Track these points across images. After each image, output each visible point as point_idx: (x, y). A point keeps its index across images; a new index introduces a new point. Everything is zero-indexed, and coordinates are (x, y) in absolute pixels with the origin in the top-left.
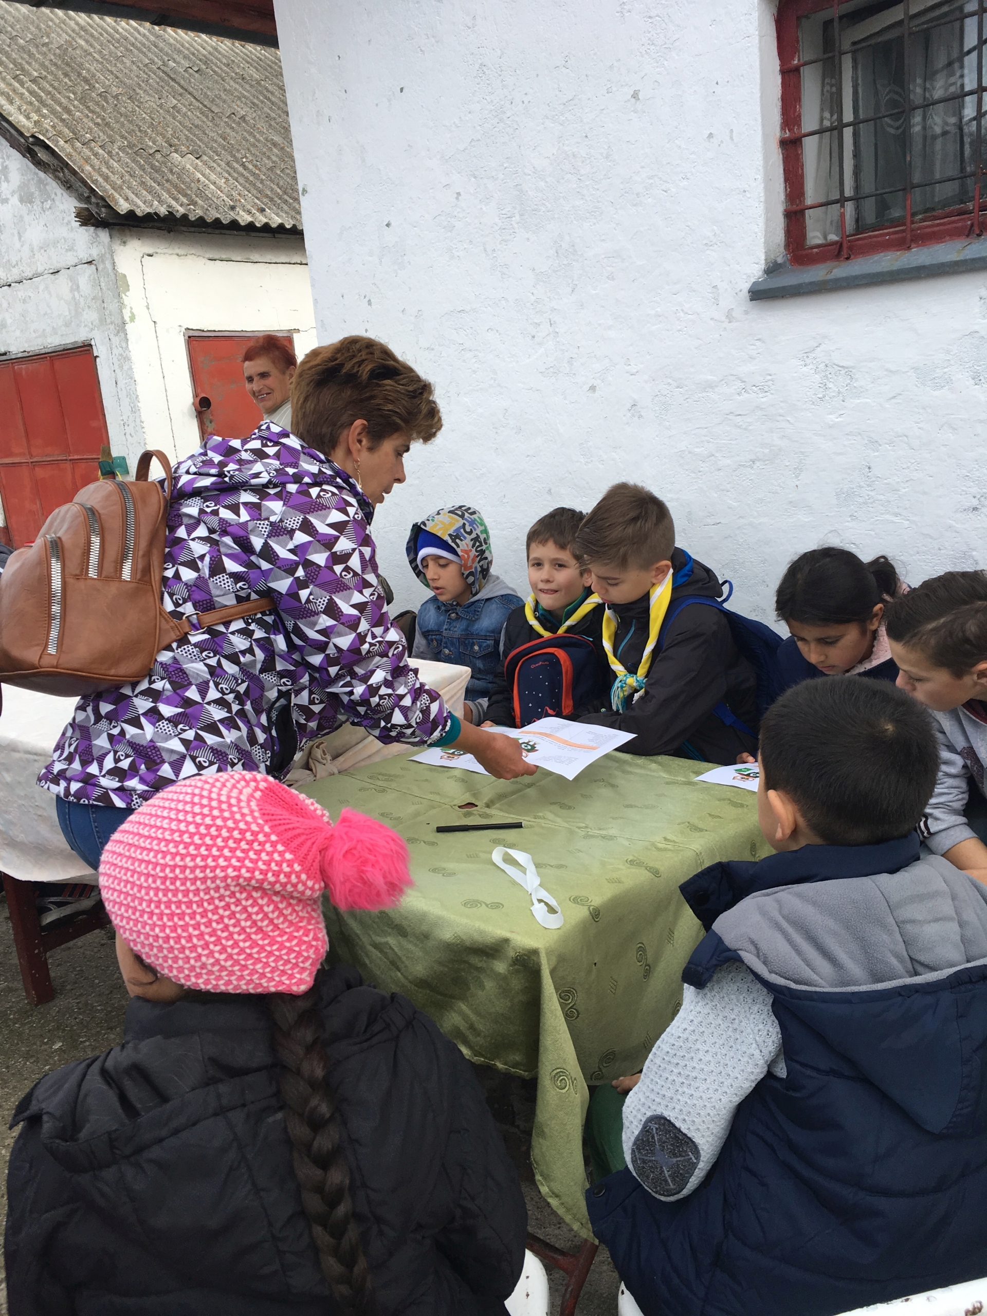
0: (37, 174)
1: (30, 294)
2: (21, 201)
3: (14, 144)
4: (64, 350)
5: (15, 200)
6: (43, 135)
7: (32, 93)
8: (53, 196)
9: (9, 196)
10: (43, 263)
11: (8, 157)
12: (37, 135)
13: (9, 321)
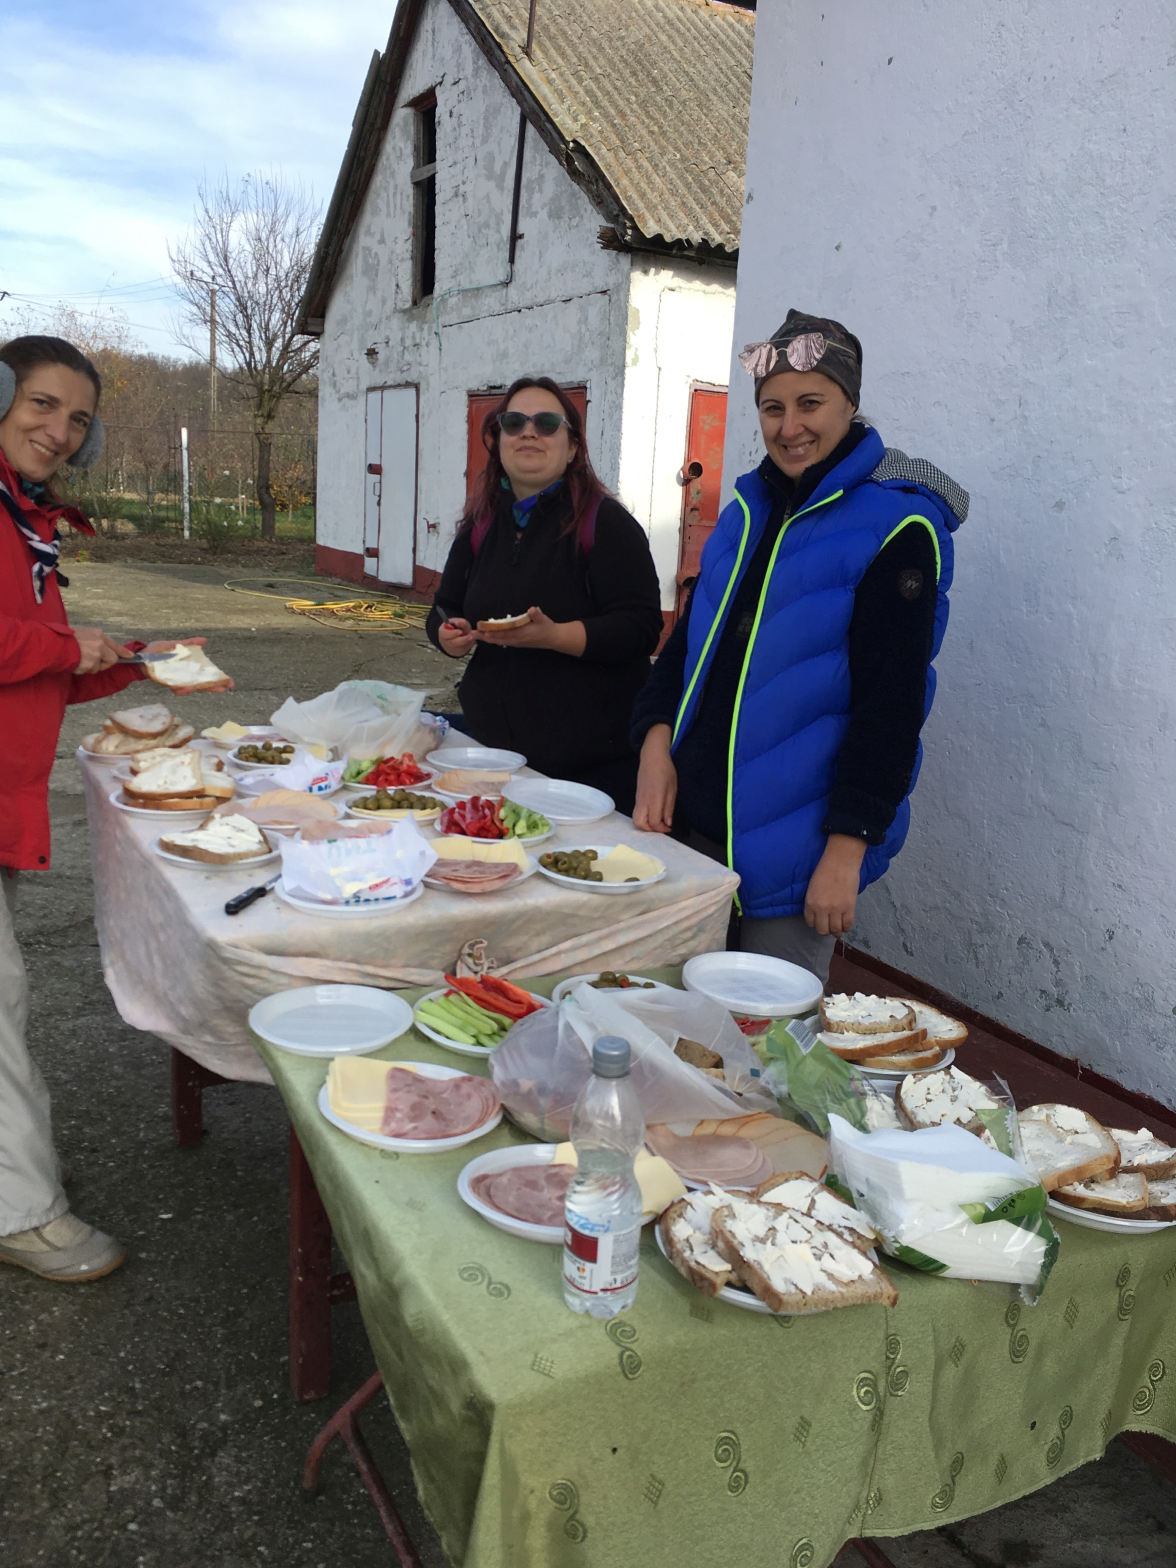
0: (571, 186)
1: (538, 323)
2: (550, 216)
3: (555, 150)
5: (543, 214)
6: (587, 141)
7: (589, 92)
8: (582, 212)
9: (539, 210)
10: (557, 291)
11: (547, 164)
12: (578, 140)
13: (511, 351)
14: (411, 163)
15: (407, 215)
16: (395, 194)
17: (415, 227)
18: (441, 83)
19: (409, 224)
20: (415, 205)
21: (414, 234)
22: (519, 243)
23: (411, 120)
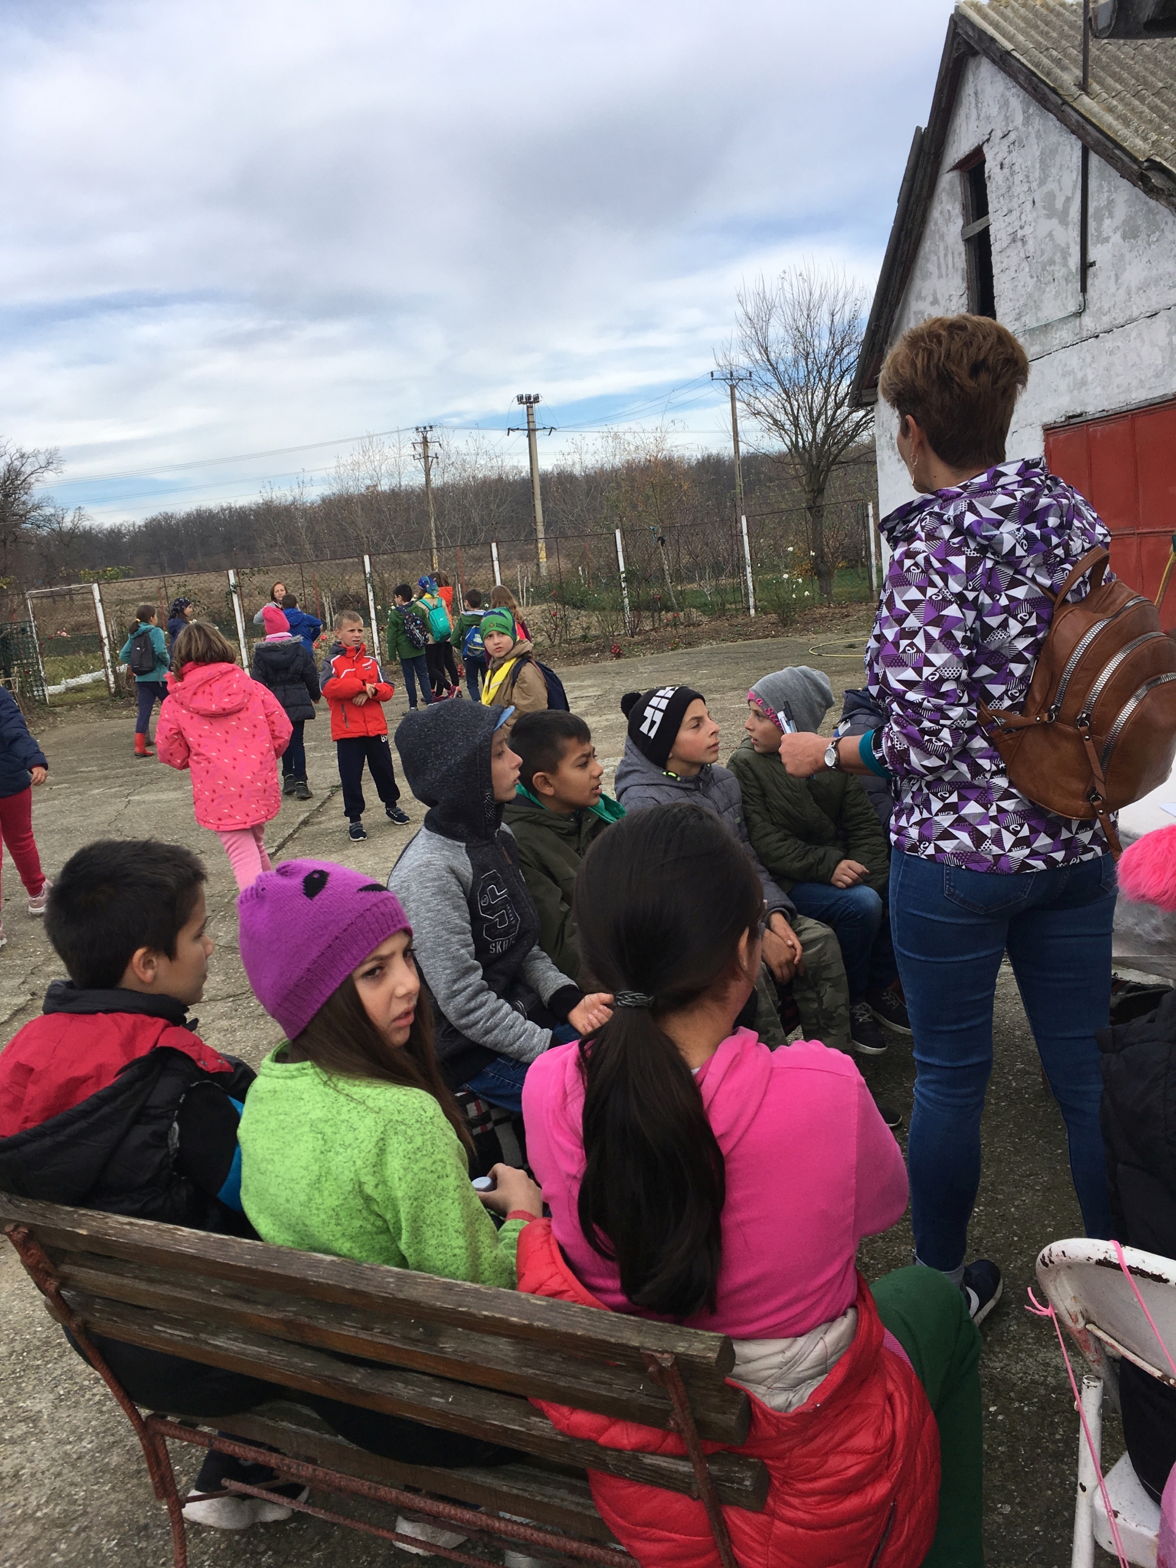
0: (1147, 203)
1: (1119, 344)
2: (1124, 238)
3: (1125, 174)
4: (1150, 405)
5: (1117, 238)
6: (1161, 156)
7: (1153, 108)
8: (1163, 226)
9: (1111, 234)
10: (1140, 306)
11: (1116, 188)
12: (1153, 158)
13: (1090, 377)
14: (960, 222)
15: (960, 272)
16: (946, 255)
17: (969, 281)
18: (988, 140)
19: (963, 279)
20: (968, 261)
21: (968, 288)
22: (1091, 271)
23: (957, 182)
